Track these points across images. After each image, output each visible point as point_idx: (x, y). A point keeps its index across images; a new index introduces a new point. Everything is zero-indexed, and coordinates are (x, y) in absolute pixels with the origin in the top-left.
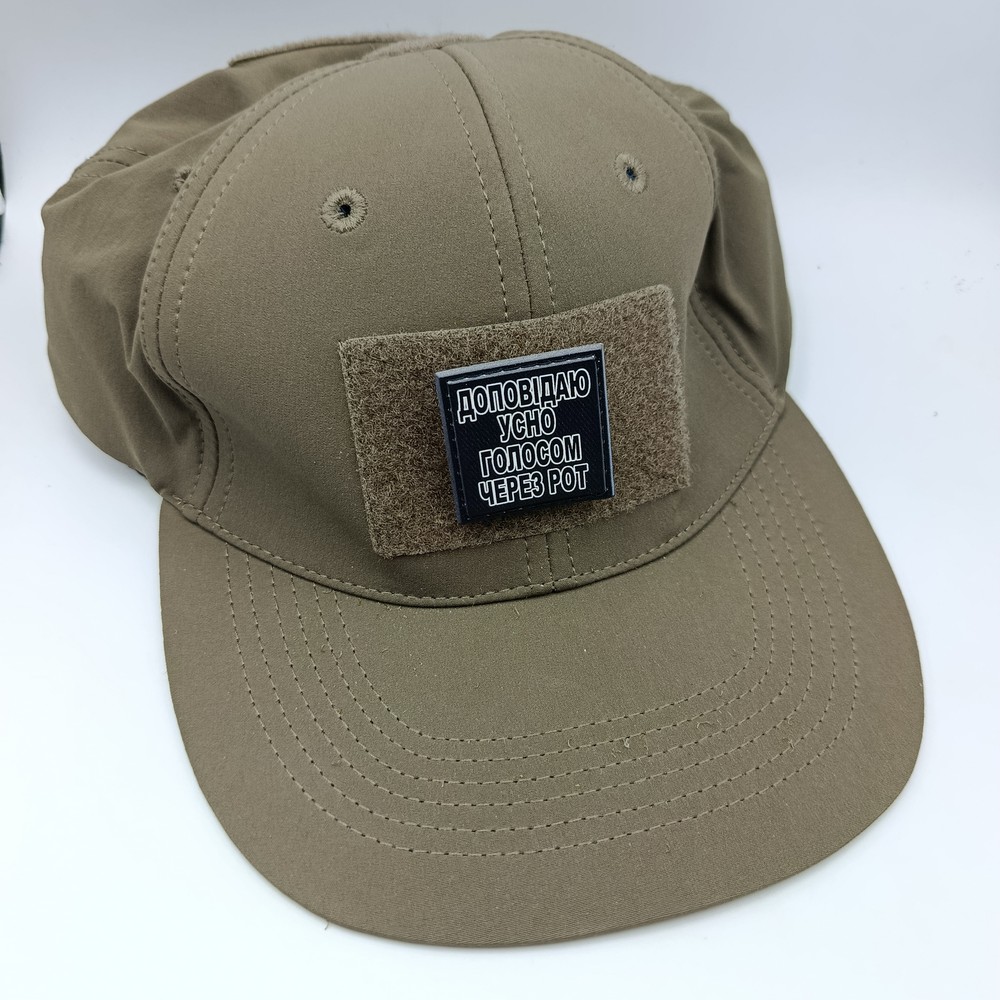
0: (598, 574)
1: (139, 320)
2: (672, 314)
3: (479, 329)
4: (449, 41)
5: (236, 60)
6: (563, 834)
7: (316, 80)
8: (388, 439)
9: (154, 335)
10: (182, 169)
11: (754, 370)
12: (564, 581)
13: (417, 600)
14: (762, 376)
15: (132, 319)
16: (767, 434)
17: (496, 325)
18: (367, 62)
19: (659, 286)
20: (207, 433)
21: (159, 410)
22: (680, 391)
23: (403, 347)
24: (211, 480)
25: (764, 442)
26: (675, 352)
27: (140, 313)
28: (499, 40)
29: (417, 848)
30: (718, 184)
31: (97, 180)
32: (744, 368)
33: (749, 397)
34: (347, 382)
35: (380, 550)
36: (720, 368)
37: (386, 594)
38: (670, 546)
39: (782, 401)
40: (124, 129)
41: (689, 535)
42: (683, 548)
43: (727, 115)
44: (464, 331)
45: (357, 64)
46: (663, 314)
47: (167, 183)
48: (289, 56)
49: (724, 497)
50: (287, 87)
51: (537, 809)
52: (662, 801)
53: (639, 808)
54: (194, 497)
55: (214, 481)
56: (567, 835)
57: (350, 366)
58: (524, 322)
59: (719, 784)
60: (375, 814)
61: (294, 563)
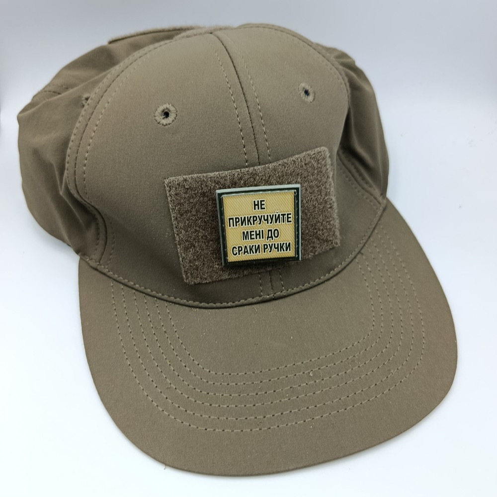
0: (295, 290)
1: (66, 170)
2: (329, 161)
3: (234, 171)
4: (216, 30)
5: (111, 40)
6: (281, 419)
7: (150, 51)
8: (190, 226)
9: (73, 178)
10: (86, 96)
11: (371, 187)
12: (278, 294)
13: (207, 305)
14: (374, 190)
15: (62, 169)
16: (378, 218)
17: (242, 170)
18: (176, 41)
19: (322, 148)
20: (101, 224)
21: (77, 214)
22: (334, 199)
23: (196, 181)
24: (103, 248)
25: (376, 222)
26: (331, 180)
27: (66, 167)
28: (240, 28)
29: (209, 428)
30: (350, 96)
31: (44, 102)
32: (365, 186)
33: (368, 200)
34: (169, 199)
35: (188, 281)
36: (354, 186)
37: (191, 302)
38: (331, 275)
39: (385, 202)
40: (58, 76)
41: (340, 269)
42: (337, 276)
43: (354, 62)
44: (226, 172)
45: (171, 42)
46: (324, 161)
47: (78, 103)
48: (137, 38)
49: (357, 250)
50: (137, 54)
51: (267, 407)
52: (329, 402)
53: (318, 406)
54: (96, 256)
55: (105, 248)
56: (283, 420)
57: (170, 191)
58: (256, 167)
59: (357, 393)
60: (188, 412)
61: (145, 288)
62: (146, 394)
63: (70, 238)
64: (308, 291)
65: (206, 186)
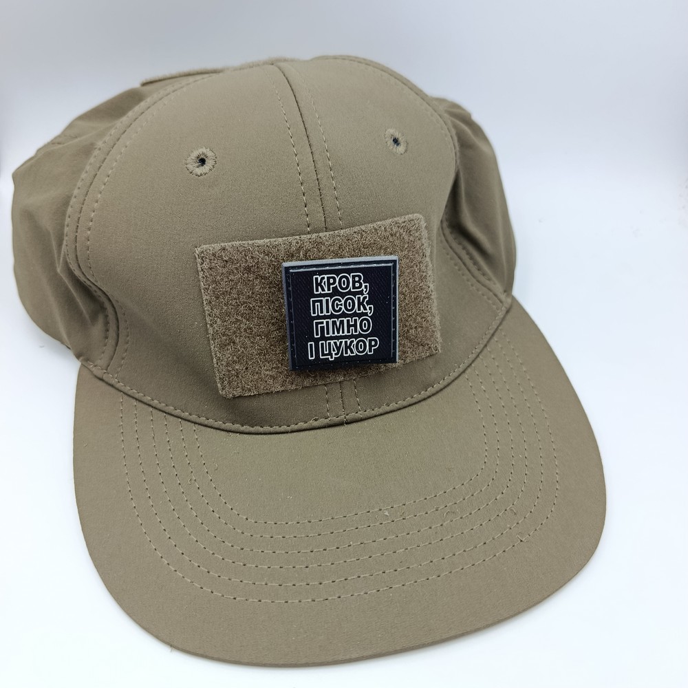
0: (377, 411)
1: (65, 237)
2: (425, 233)
3: (290, 239)
4: (279, 61)
5: (145, 82)
7: (189, 84)
8: (228, 314)
9: (74, 247)
11: (489, 280)
12: (352, 416)
14: (495, 284)
15: (60, 238)
16: (498, 322)
17: (302, 236)
19: (415, 215)
20: (111, 316)
21: (79, 302)
22: (431, 286)
23: (238, 251)
24: (113, 349)
25: (496, 327)
26: (428, 259)
27: (65, 232)
29: (239, 596)
30: (458, 154)
32: (482, 279)
33: (485, 297)
34: (201, 274)
35: (224, 393)
36: (465, 278)
37: (229, 425)
38: (428, 393)
39: (509, 300)
40: (71, 126)
41: (441, 386)
42: (437, 395)
43: (469, 115)
44: (280, 240)
46: (418, 233)
49: (467, 362)
50: (170, 88)
51: (326, 570)
52: (416, 565)
53: (399, 570)
54: (102, 362)
55: (115, 350)
56: (346, 588)
57: (202, 263)
58: (321, 234)
59: (457, 554)
60: (211, 573)
61: (167, 405)
62: (154, 547)
63: (69, 336)
64: (395, 413)
65: (252, 257)
